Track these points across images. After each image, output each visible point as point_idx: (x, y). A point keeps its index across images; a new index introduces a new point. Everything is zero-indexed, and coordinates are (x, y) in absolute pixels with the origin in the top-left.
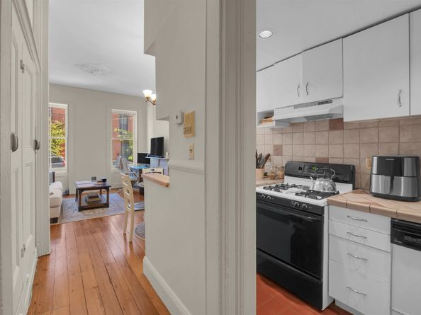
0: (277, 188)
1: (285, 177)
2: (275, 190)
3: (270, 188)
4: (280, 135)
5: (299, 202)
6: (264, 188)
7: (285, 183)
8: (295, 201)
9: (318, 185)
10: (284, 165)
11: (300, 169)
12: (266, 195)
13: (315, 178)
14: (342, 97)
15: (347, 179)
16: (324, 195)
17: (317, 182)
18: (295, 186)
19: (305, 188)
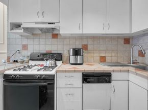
0: (25, 68)
1: (30, 61)
2: (23, 70)
3: (20, 70)
4: (26, 39)
5: (40, 75)
6: (14, 70)
7: (30, 65)
8: (37, 75)
9: (48, 63)
10: (29, 55)
11: (38, 56)
12: (15, 75)
13: (47, 60)
14: (59, 22)
15: (60, 59)
16: (53, 68)
17: (48, 62)
18: (36, 65)
19: (42, 65)
